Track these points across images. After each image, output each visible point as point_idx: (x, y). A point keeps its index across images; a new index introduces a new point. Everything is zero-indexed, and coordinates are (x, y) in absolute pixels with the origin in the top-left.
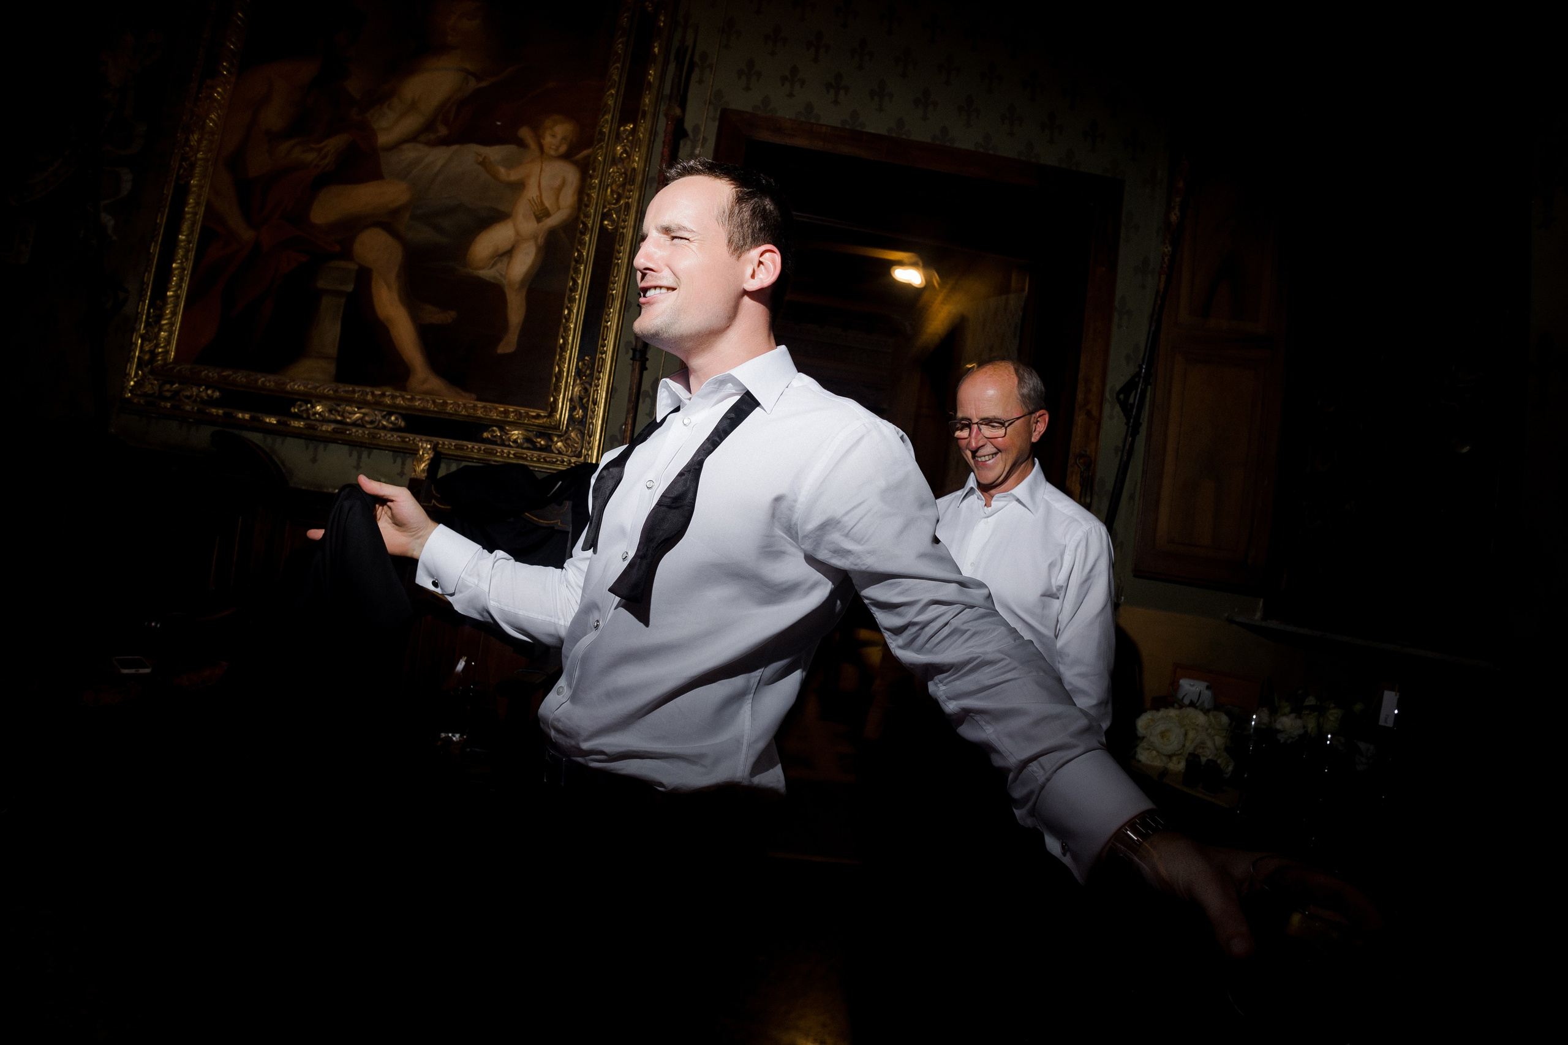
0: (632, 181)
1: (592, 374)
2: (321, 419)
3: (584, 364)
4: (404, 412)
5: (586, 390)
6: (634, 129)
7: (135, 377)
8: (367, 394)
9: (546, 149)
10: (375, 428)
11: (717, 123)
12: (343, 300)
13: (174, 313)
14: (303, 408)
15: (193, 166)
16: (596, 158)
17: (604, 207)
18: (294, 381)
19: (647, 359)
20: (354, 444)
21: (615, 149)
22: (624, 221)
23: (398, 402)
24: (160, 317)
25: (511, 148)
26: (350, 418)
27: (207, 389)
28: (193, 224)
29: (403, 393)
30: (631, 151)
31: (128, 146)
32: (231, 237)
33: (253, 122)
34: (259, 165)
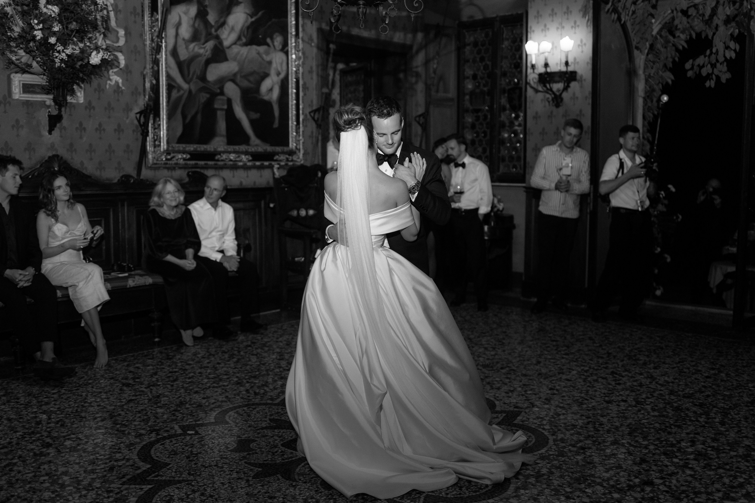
4: (251, 154)
9: (276, 47)
13: (163, 123)
14: (219, 157)
24: (159, 126)
27: (184, 154)
31: (117, 41)
32: (179, 88)
33: (177, 35)
34: (183, 55)
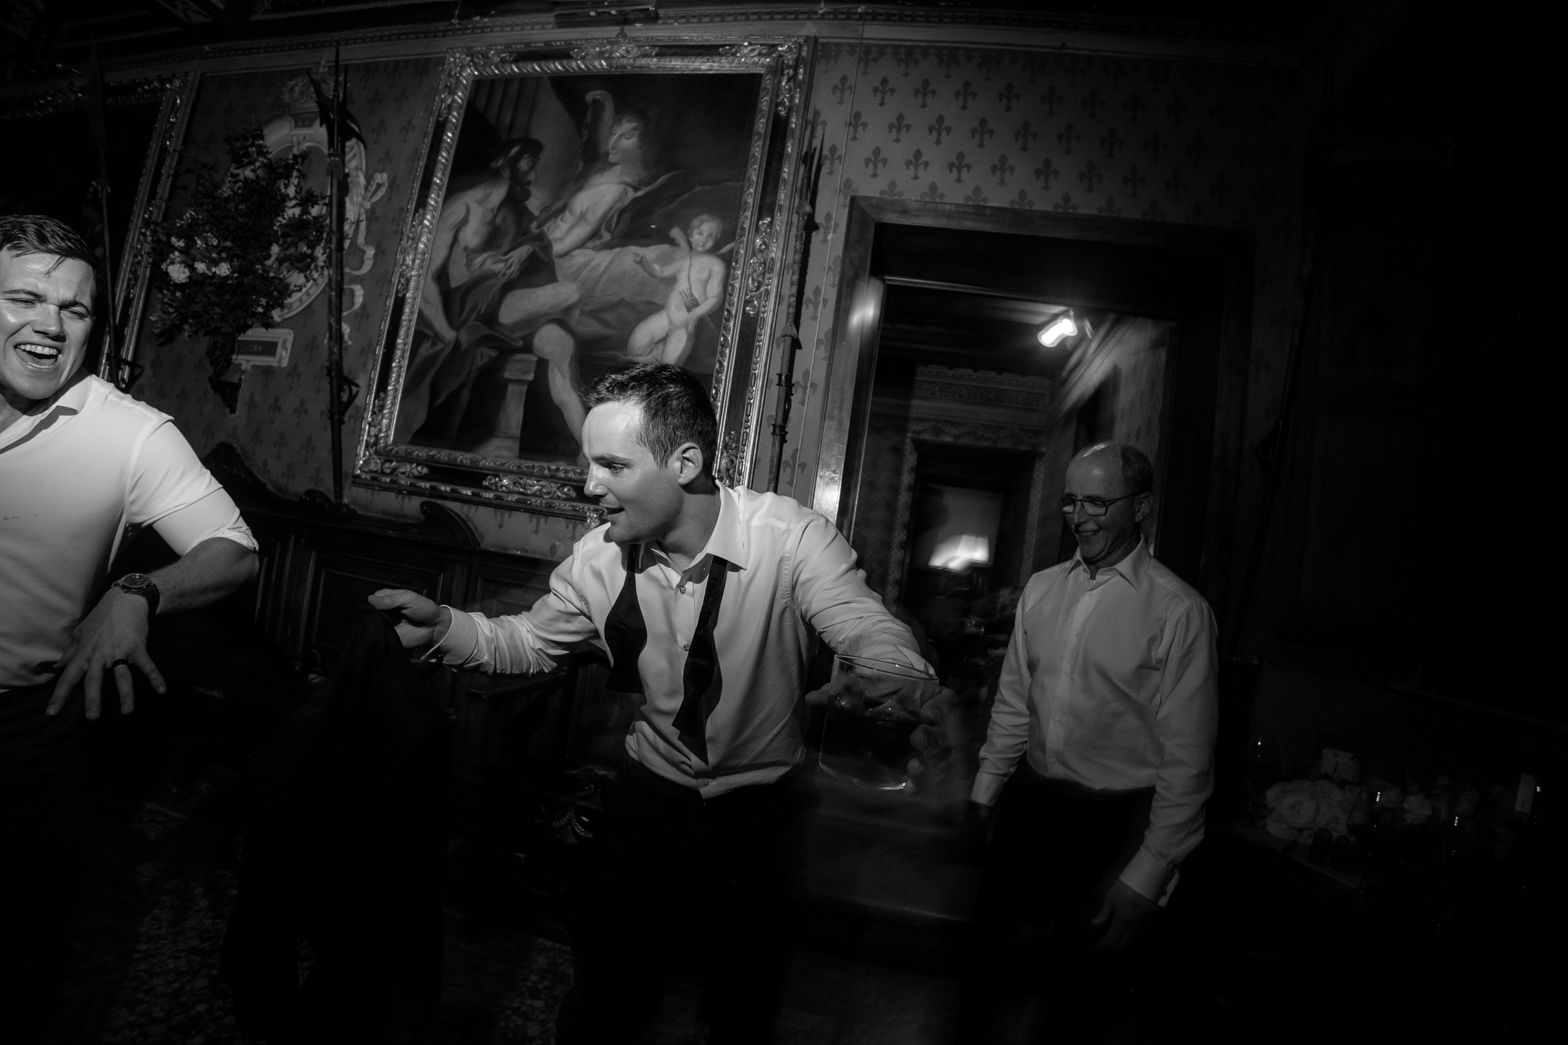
0: (772, 270)
1: (737, 448)
2: (507, 490)
3: (730, 438)
4: (575, 484)
5: (732, 461)
6: (771, 222)
7: (364, 456)
8: (545, 469)
9: (694, 245)
10: (551, 498)
11: (847, 210)
12: (525, 388)
13: (393, 404)
14: (493, 481)
15: (408, 281)
16: (738, 252)
17: (746, 294)
18: (485, 458)
19: (787, 433)
20: (533, 511)
21: (754, 242)
22: (765, 307)
23: (569, 476)
24: (382, 408)
25: (664, 248)
26: (530, 490)
27: (418, 465)
28: (409, 329)
29: (574, 468)
30: (769, 241)
31: (360, 267)
32: (437, 338)
33: (455, 240)
34: (459, 276)
